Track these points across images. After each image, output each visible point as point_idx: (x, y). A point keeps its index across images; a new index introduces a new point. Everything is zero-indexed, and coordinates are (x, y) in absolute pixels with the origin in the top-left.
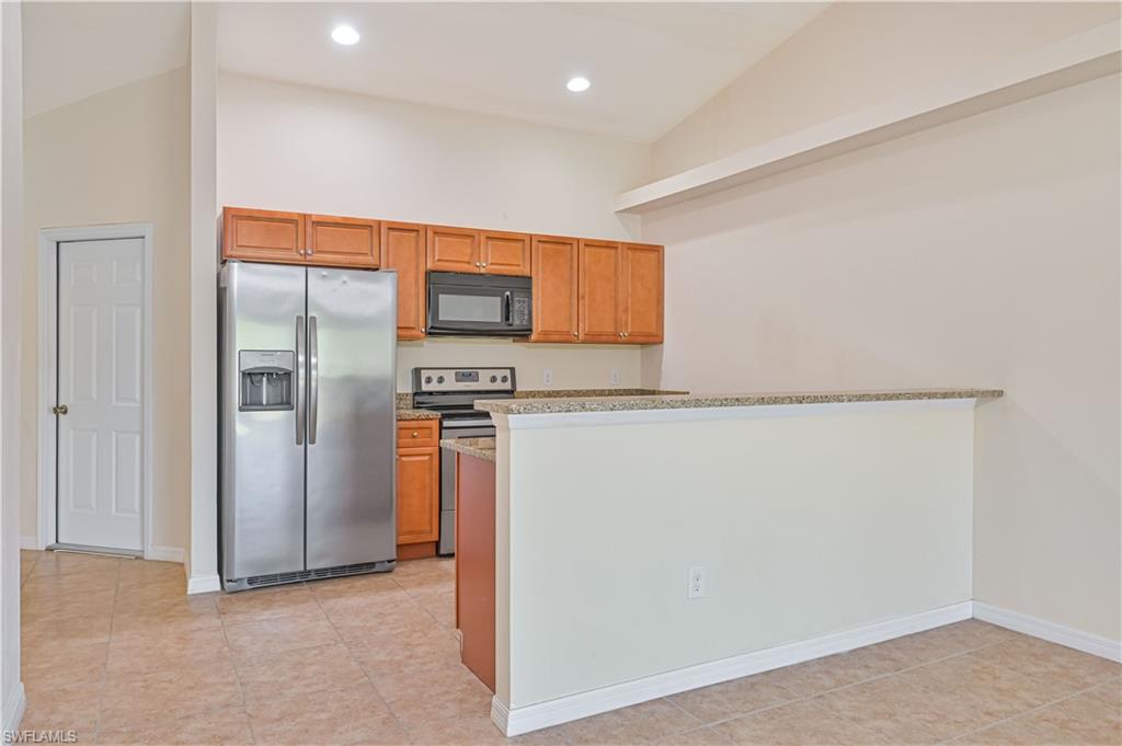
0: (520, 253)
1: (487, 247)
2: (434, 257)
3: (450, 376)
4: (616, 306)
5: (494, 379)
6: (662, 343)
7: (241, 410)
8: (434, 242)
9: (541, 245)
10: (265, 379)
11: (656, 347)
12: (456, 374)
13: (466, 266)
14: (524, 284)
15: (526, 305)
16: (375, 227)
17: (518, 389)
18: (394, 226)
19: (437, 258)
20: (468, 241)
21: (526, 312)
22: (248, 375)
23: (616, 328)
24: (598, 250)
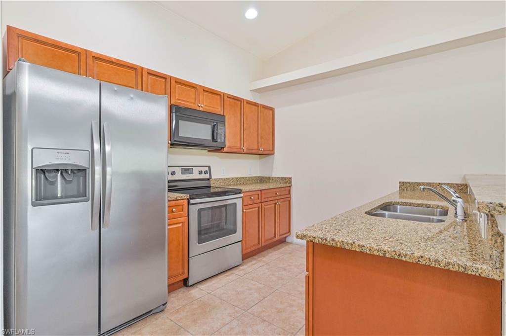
0: (219, 101)
1: (203, 95)
2: (175, 97)
3: (178, 171)
4: (258, 135)
5: (200, 173)
6: (273, 154)
7: (33, 205)
8: (175, 88)
9: (229, 99)
10: (59, 174)
11: (272, 156)
12: (181, 169)
13: (193, 105)
14: (221, 119)
15: (223, 131)
16: (139, 70)
17: (212, 178)
18: (151, 72)
19: (177, 98)
20: (194, 90)
21: (223, 135)
22: (41, 171)
23: (258, 146)
24: (252, 106)
